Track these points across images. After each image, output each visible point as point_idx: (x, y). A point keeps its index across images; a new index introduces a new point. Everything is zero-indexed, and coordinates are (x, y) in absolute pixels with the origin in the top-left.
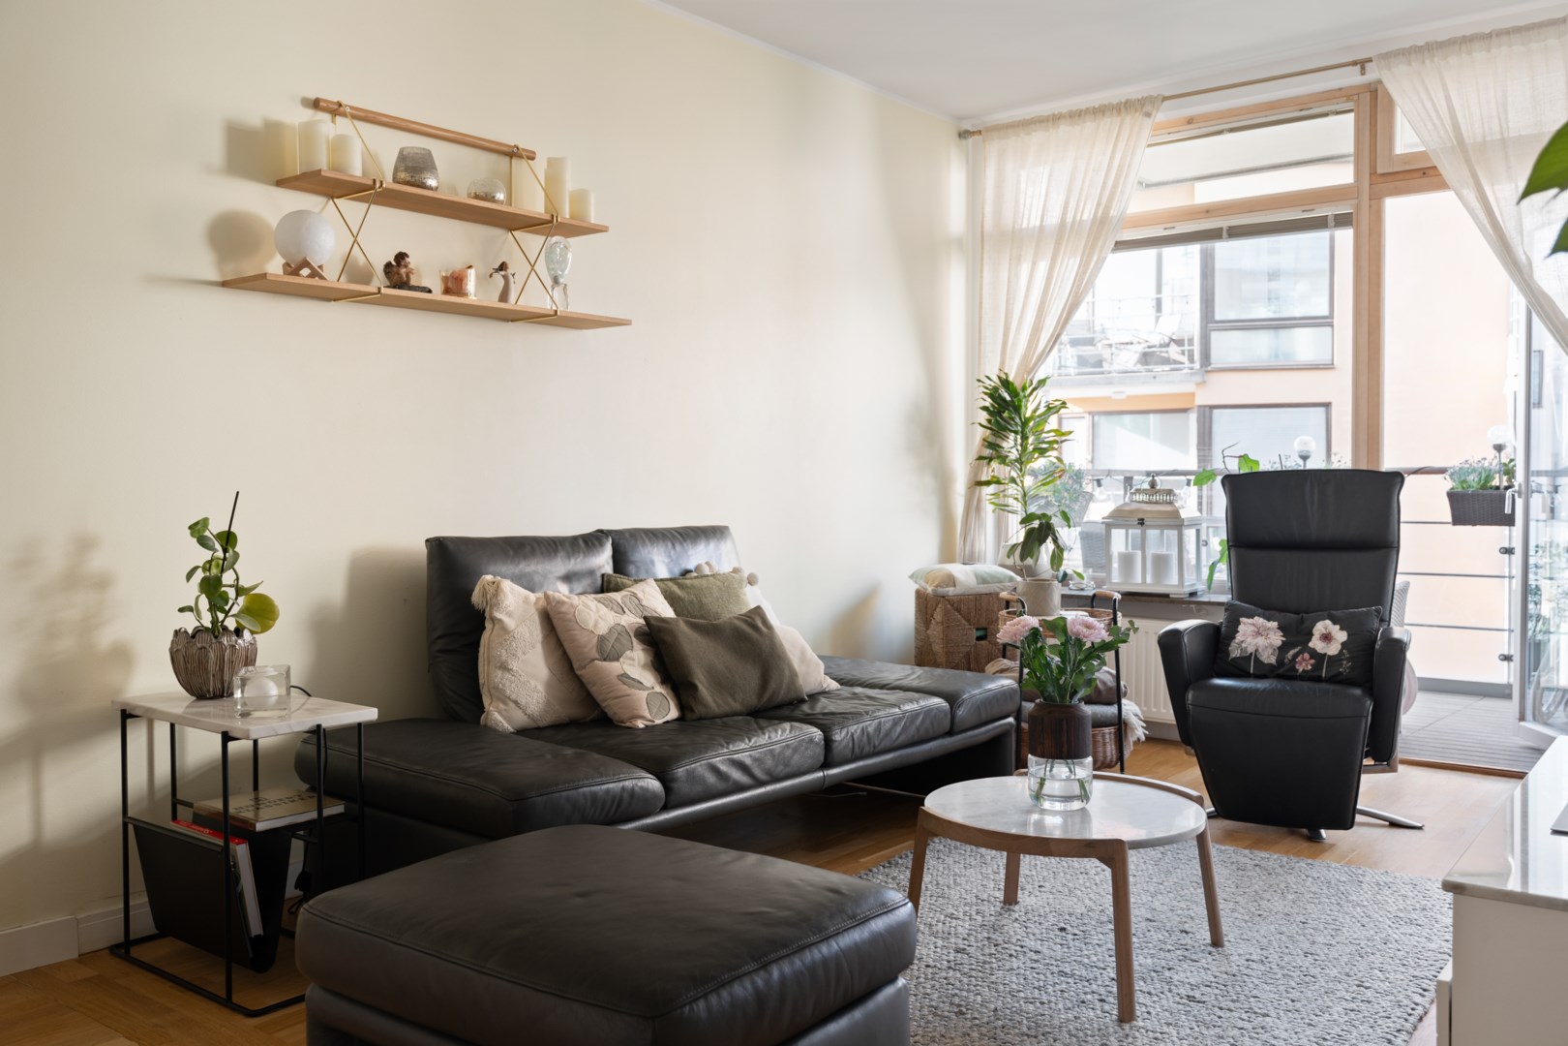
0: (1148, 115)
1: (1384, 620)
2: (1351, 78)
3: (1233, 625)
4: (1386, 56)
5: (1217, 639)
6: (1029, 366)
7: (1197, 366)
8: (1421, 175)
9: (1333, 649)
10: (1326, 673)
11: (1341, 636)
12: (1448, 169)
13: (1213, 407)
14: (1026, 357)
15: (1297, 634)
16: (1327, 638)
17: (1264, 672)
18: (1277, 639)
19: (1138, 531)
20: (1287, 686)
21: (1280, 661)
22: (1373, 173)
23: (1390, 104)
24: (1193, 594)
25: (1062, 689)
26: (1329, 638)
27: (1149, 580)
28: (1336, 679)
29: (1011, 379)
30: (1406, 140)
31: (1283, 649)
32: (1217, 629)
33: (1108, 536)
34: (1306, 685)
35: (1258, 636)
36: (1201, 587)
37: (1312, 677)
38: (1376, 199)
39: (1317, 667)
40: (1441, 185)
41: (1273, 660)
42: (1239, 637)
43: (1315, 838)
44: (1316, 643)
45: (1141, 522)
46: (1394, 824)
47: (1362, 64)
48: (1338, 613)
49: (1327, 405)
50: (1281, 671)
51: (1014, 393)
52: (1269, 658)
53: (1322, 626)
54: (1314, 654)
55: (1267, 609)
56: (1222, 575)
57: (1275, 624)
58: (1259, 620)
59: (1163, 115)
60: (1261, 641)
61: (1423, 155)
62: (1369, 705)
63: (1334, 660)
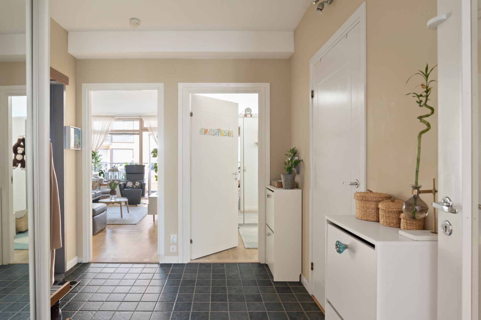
0: (114, 118)
1: (143, 182)
2: (139, 117)
3: (127, 183)
4: (143, 116)
5: (125, 185)
6: (96, 150)
7: (110, 141)
8: (146, 130)
9: (138, 185)
10: (138, 187)
11: (139, 183)
12: (149, 129)
13: (113, 149)
14: (96, 148)
15: (134, 184)
16: (137, 184)
17: (130, 188)
18: (132, 184)
19: (113, 172)
20: (133, 189)
21: (132, 187)
22: (141, 129)
23: (143, 122)
24: (120, 180)
25: (114, 188)
26: (138, 184)
27: (114, 178)
28: (138, 188)
29: (94, 151)
30: (145, 126)
31: (133, 185)
32: (125, 184)
33: (108, 173)
34: (135, 189)
35: (130, 184)
36: (121, 179)
37: (136, 188)
38: (142, 132)
39: (136, 187)
40: (148, 131)
41: (131, 187)
42: (127, 184)
43: (136, 206)
44: (136, 184)
45: (113, 171)
46: (145, 204)
47: (140, 116)
48: (138, 181)
49: (133, 149)
50: (133, 188)
51: (95, 153)
52: (131, 186)
53: (137, 182)
54: (136, 186)
55: (131, 181)
56: (124, 177)
57: (131, 183)
58: (130, 182)
59: (116, 118)
60: (130, 185)
61: (146, 128)
62: (142, 190)
63: (138, 186)
